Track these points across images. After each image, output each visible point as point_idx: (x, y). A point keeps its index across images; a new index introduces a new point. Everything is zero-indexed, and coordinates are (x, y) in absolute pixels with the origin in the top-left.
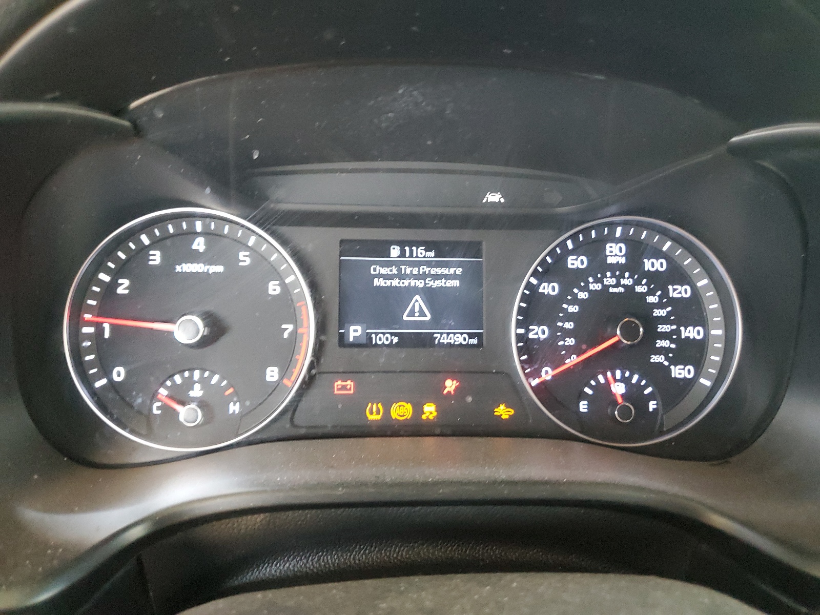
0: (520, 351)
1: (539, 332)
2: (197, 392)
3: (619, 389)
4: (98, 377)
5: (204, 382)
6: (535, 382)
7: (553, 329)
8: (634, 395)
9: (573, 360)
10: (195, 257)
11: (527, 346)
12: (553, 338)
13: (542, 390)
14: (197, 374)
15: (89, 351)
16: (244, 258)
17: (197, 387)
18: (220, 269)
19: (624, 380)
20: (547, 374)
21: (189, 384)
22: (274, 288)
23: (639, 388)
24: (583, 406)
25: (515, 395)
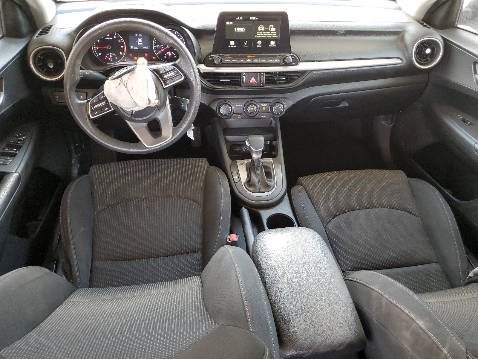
0: (155, 49)
1: (158, 46)
2: (111, 56)
3: (170, 54)
4: (97, 54)
5: (112, 55)
6: (158, 54)
7: (160, 46)
8: (172, 55)
9: (163, 50)
10: (108, 37)
11: (156, 48)
12: (160, 47)
13: (159, 55)
14: (110, 54)
15: (95, 51)
16: (115, 37)
17: (111, 55)
18: (112, 38)
19: (171, 53)
20: (160, 52)
21: (110, 55)
22: (119, 41)
23: (173, 54)
24: (165, 57)
25: (155, 56)
